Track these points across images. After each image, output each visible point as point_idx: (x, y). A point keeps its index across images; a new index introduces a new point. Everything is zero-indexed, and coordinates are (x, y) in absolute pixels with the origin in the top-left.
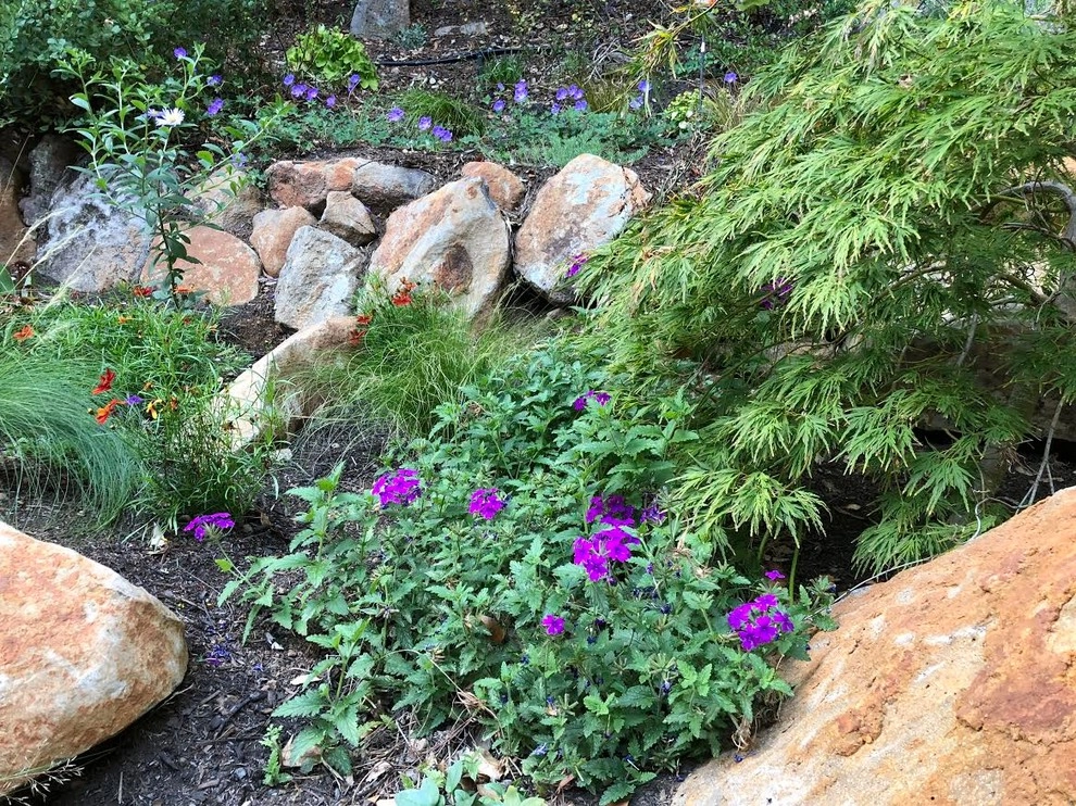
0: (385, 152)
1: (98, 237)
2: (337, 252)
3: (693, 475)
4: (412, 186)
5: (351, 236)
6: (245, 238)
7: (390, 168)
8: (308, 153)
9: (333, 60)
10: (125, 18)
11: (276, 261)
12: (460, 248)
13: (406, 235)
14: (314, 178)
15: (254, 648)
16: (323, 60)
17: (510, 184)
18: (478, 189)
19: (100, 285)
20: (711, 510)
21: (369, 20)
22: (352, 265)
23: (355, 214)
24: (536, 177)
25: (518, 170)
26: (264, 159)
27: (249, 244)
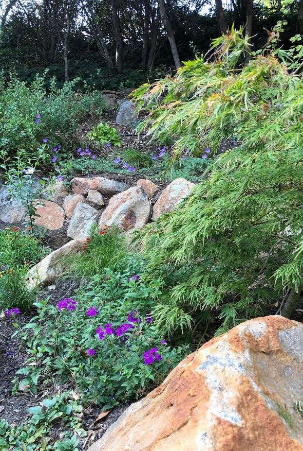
0: (112, 176)
1: (13, 204)
2: (90, 212)
3: (158, 306)
4: (119, 188)
5: (96, 206)
6: (61, 205)
7: (112, 181)
8: (86, 174)
9: (104, 136)
10: (27, 130)
11: (70, 214)
12: (132, 211)
13: (114, 206)
14: (85, 185)
15: (22, 353)
16: (101, 136)
17: (153, 187)
18: (140, 190)
19: (12, 221)
20: (161, 319)
21: (123, 117)
22: (95, 217)
23: (97, 198)
24: (163, 185)
25: (156, 183)
26: (71, 177)
27: (62, 207)
